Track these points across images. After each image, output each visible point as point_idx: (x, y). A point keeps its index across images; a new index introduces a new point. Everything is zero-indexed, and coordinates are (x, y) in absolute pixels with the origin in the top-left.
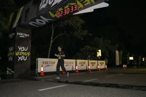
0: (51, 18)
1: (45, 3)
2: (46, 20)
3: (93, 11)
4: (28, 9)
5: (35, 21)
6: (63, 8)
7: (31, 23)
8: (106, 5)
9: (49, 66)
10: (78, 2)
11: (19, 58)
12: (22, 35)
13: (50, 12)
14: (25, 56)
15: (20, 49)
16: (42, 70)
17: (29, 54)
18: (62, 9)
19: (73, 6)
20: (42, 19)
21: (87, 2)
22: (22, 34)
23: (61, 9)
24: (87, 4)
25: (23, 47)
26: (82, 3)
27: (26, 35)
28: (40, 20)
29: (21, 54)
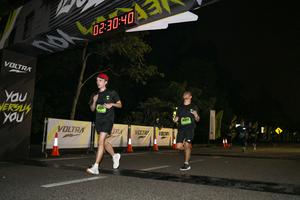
0: (80, 35)
1: (69, 3)
2: (70, 39)
3: (166, 27)
4: (32, 14)
5: (46, 40)
6: (107, 17)
7: (36, 44)
8: (193, 17)
9: (71, 135)
10: (138, 8)
11: (7, 117)
12: (15, 67)
13: (78, 23)
14: (20, 114)
15: (9, 97)
16: (56, 144)
17: (28, 109)
18: (104, 20)
19: (127, 13)
20: (60, 36)
21: (155, 8)
22: (15, 65)
23: (101, 19)
24: (155, 12)
25: (17, 94)
26: (145, 9)
27: (24, 68)
28: (57, 38)
29: (10, 108)
